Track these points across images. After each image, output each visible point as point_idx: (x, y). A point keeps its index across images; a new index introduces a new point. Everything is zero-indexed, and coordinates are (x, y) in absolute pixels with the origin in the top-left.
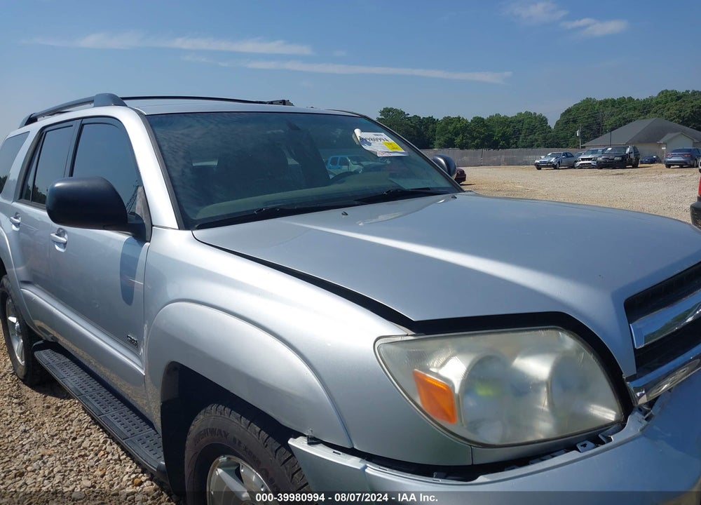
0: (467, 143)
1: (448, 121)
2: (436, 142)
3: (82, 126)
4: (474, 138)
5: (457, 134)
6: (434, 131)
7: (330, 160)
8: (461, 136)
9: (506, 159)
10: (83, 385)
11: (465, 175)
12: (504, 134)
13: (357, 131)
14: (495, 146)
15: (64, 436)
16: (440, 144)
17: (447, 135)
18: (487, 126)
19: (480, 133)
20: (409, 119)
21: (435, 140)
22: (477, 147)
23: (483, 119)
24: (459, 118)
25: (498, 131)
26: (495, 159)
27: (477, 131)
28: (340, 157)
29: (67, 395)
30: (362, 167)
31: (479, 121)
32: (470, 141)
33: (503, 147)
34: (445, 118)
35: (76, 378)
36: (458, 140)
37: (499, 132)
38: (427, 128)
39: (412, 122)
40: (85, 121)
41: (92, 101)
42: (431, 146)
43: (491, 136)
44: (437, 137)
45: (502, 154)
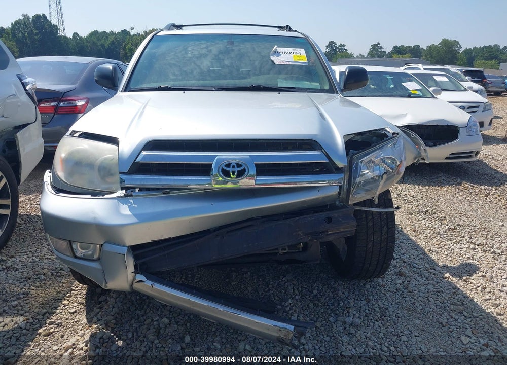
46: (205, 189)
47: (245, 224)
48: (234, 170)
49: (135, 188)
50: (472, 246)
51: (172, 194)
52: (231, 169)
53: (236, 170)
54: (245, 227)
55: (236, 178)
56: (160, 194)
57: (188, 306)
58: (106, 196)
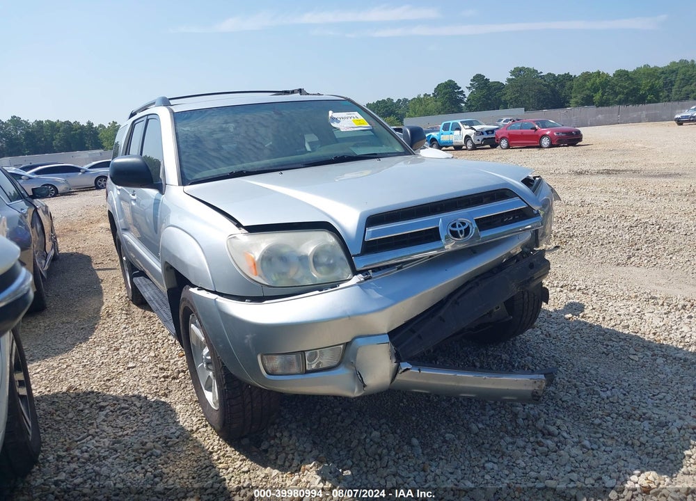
0: (608, 100)
1: (587, 76)
2: (572, 101)
3: (148, 120)
4: (616, 94)
5: (596, 91)
6: (571, 88)
7: (441, 126)
8: (600, 91)
9: (647, 116)
10: (155, 295)
11: (582, 135)
12: (652, 87)
13: (330, 112)
14: (641, 100)
15: (148, 331)
16: (577, 103)
17: (585, 92)
18: (631, 79)
19: (625, 88)
20: (542, 77)
21: (571, 98)
22: (620, 103)
23: (627, 72)
24: (599, 72)
25: (645, 84)
26: (635, 116)
27: (619, 86)
28: (451, 122)
29: (151, 310)
30: (474, 131)
31: (622, 74)
32: (611, 97)
33: (650, 102)
34: (583, 74)
35: (152, 292)
36: (597, 97)
37: (646, 86)
38: (563, 86)
39: (545, 81)
40: (149, 117)
41: (154, 103)
42: (566, 105)
43: (636, 90)
44: (573, 95)
45: (643, 110)
46: (430, 257)
47: (461, 292)
48: (460, 229)
49: (367, 270)
50: (558, 289)
51: (406, 268)
52: (458, 229)
53: (463, 228)
54: (464, 293)
55: (465, 236)
56: (394, 271)
57: (453, 384)
58: (341, 286)
